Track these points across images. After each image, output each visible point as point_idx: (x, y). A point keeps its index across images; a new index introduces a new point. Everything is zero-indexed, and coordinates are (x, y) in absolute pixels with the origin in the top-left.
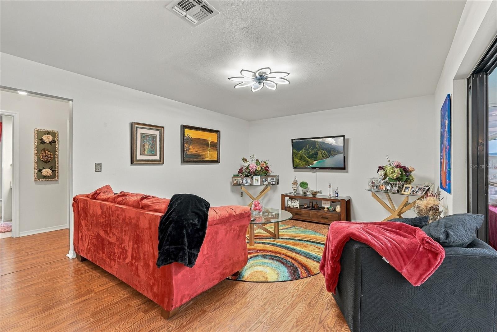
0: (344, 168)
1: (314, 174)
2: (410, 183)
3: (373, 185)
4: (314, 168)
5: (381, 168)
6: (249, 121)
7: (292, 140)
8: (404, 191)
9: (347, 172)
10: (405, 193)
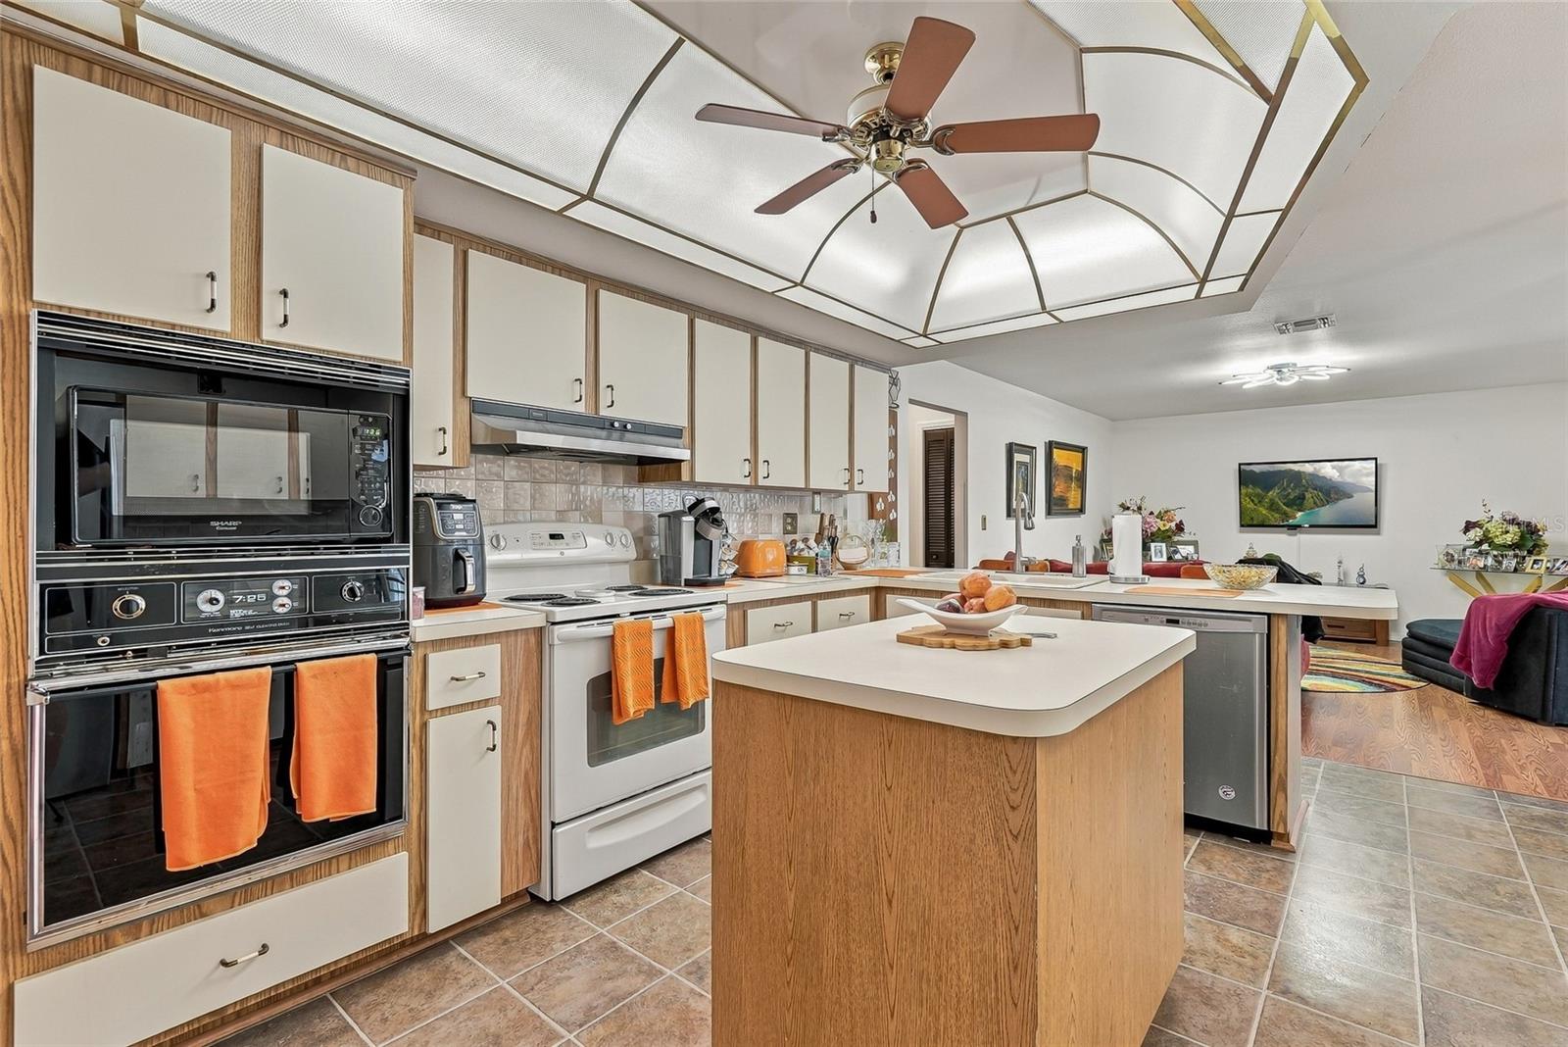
0: (1375, 526)
1: (1294, 539)
2: (1539, 554)
3: (1450, 558)
4: (1295, 528)
5: (1469, 526)
6: (1113, 420)
7: (1240, 464)
8: (1532, 568)
9: (1378, 534)
10: (1532, 571)
